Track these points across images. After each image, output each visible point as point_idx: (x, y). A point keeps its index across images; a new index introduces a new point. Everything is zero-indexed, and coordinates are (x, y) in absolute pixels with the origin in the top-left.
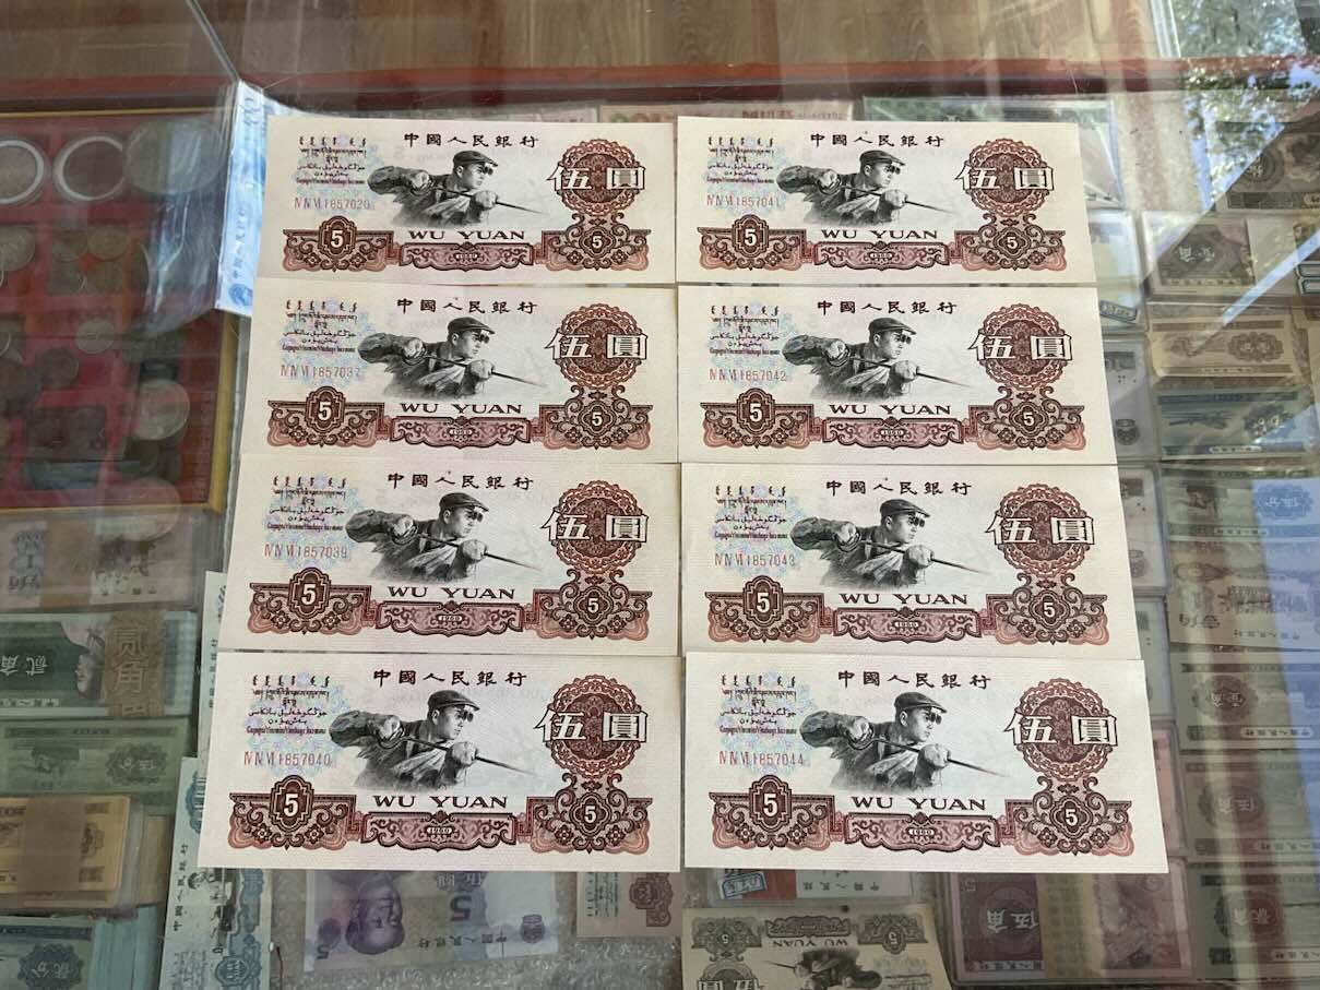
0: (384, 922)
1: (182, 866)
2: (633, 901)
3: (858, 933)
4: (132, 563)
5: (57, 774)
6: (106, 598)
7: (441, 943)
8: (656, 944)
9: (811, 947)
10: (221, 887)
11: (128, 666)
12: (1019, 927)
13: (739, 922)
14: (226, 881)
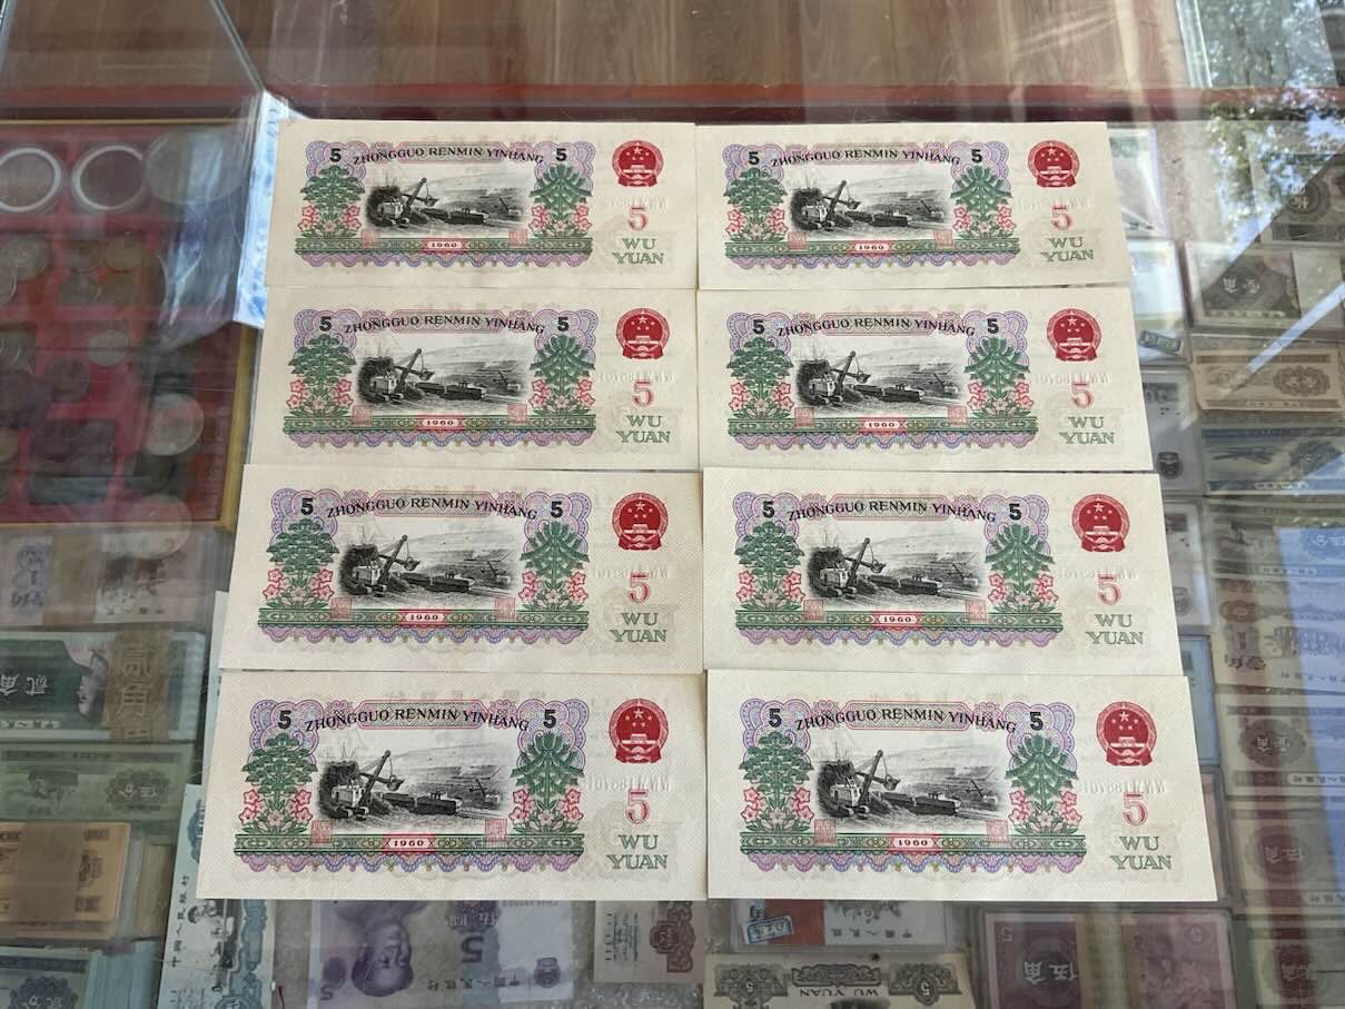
0: (392, 962)
1: (183, 899)
2: (655, 947)
3: (888, 985)
4: (139, 582)
5: (56, 800)
6: (110, 617)
7: (451, 986)
8: (676, 991)
9: (840, 997)
10: (222, 921)
11: (132, 688)
12: (1057, 978)
13: (765, 970)
14: (228, 916)
